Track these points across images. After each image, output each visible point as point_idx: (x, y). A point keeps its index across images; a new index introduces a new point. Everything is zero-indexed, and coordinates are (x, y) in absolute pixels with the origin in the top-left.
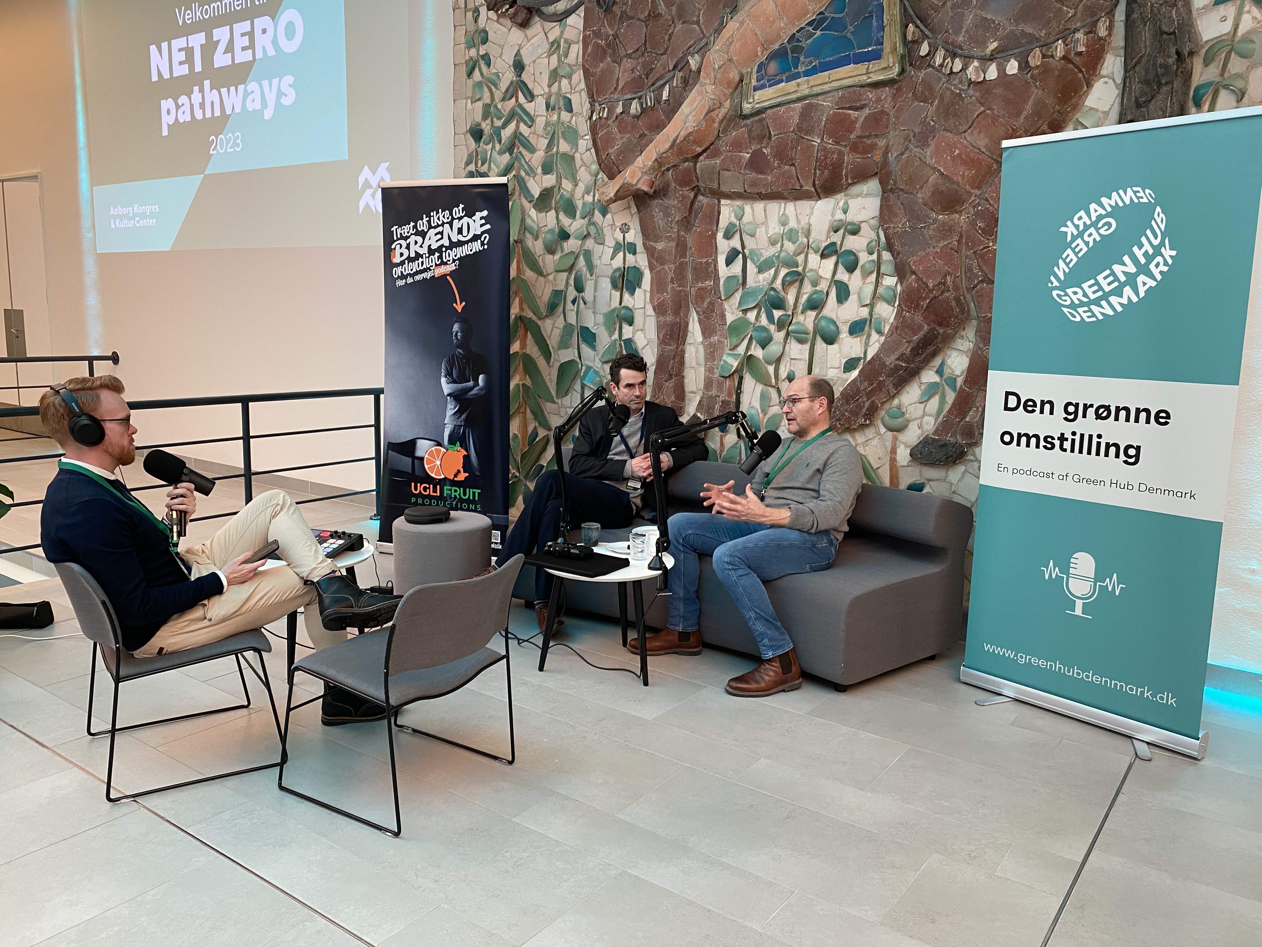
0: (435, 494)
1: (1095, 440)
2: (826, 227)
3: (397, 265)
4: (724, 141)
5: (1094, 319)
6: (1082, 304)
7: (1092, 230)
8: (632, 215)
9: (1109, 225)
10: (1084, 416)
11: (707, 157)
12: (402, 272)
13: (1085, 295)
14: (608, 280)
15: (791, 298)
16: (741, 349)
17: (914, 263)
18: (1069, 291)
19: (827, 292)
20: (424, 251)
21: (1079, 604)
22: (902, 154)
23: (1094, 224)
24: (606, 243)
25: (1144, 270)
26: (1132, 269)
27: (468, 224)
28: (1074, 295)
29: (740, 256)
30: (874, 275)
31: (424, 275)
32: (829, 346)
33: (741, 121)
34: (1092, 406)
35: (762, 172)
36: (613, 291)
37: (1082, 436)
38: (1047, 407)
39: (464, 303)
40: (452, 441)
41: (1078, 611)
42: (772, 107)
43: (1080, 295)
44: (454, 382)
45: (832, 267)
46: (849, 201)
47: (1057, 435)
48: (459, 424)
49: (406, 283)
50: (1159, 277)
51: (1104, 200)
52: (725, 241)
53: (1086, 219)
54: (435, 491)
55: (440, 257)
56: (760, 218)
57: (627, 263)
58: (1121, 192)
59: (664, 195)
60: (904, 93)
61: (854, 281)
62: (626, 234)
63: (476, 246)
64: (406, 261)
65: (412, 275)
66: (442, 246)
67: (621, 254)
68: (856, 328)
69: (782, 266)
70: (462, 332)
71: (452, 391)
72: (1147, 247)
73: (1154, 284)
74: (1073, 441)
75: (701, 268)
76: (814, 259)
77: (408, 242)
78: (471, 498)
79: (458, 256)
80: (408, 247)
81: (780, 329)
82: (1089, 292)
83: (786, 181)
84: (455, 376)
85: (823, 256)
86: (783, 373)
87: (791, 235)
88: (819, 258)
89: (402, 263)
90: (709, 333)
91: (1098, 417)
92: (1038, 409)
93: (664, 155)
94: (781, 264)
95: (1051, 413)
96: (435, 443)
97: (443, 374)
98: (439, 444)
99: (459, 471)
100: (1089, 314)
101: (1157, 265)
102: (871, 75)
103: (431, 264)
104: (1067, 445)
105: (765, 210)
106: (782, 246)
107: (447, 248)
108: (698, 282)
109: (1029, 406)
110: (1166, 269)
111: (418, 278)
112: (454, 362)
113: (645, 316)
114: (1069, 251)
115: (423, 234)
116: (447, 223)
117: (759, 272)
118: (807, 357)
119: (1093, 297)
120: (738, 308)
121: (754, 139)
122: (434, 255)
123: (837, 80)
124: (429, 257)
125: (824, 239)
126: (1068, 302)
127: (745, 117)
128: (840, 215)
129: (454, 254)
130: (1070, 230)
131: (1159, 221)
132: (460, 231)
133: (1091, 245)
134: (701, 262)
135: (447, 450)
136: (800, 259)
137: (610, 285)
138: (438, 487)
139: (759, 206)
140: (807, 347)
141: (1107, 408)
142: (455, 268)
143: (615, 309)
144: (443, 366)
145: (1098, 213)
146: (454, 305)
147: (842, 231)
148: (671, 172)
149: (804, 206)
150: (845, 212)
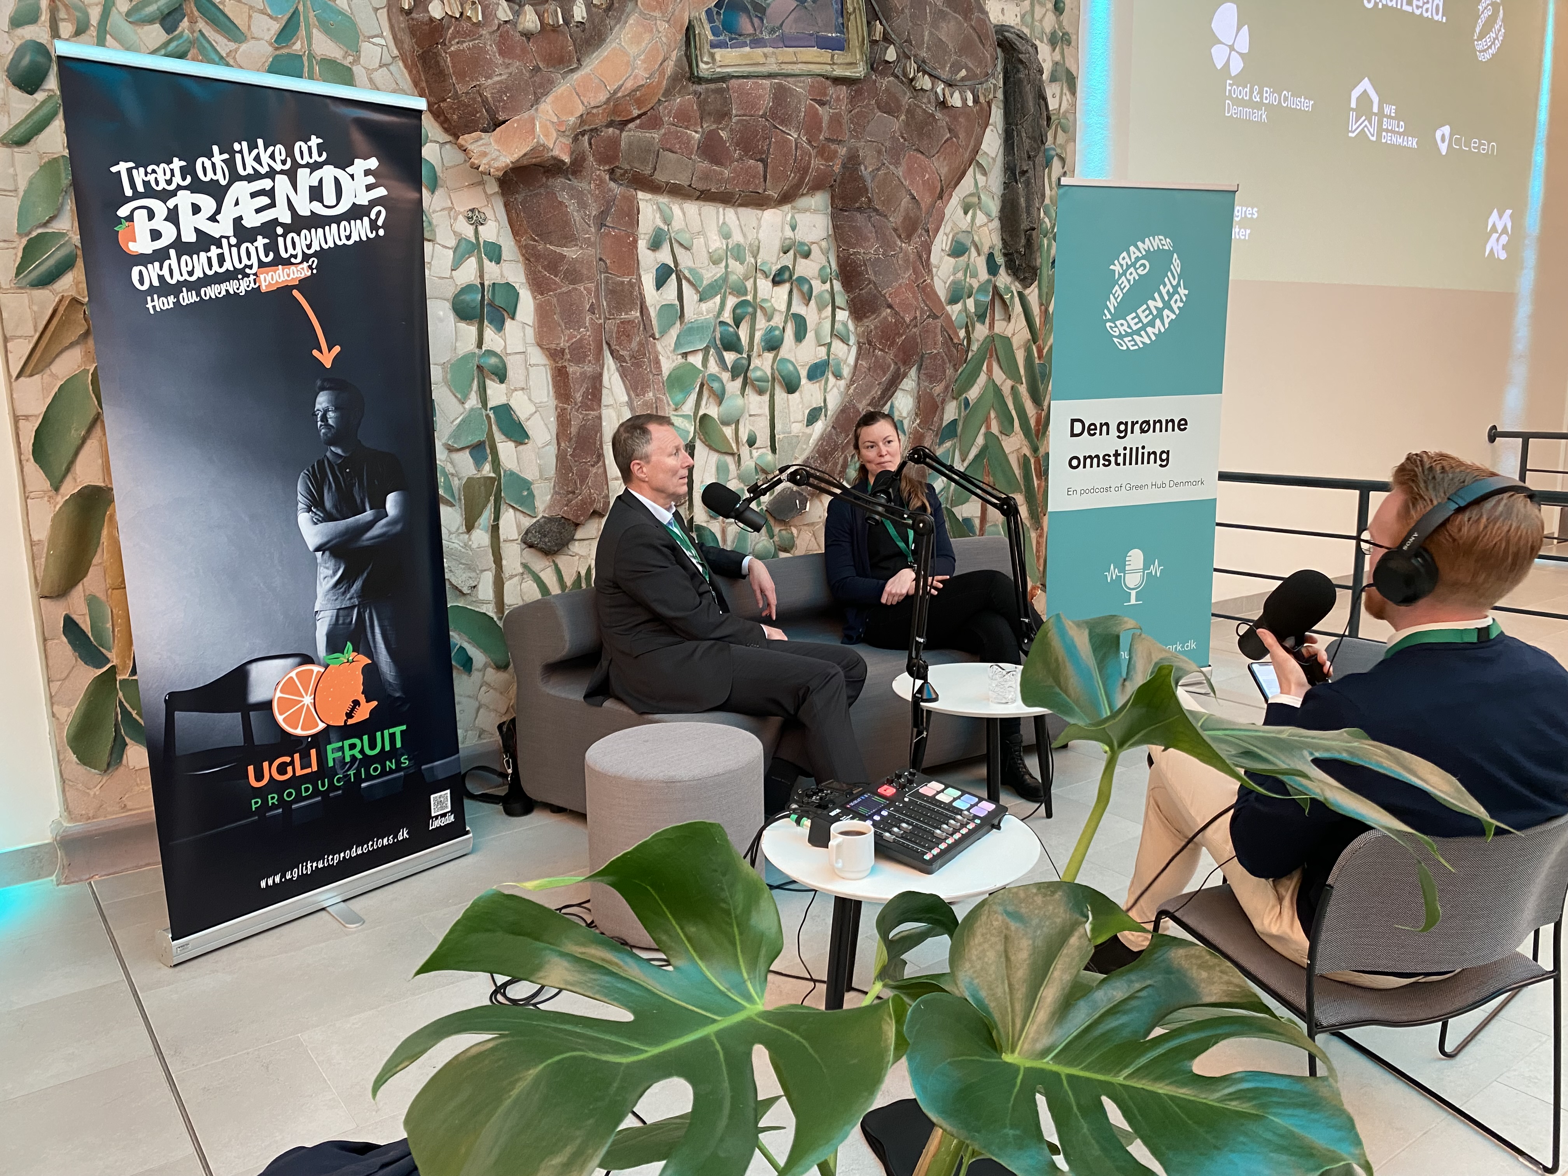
0: (308, 771)
1: (1140, 451)
2: (777, 245)
3: (144, 260)
4: (666, 108)
5: (1136, 347)
6: (1127, 334)
7: (1132, 270)
8: (488, 197)
9: (1144, 265)
10: (1132, 432)
11: (640, 127)
12: (161, 278)
13: (1129, 327)
14: (448, 305)
15: (743, 333)
16: (688, 407)
17: (890, 294)
18: (1118, 323)
19: (784, 328)
20: (223, 228)
21: (1133, 593)
22: (878, 169)
23: (1133, 265)
24: (438, 240)
25: (1167, 305)
26: (1160, 305)
27: (337, 180)
28: (1121, 327)
29: (674, 276)
30: (829, 308)
31: (231, 287)
32: (790, 396)
33: (690, 84)
34: (1137, 422)
35: (718, 163)
36: (462, 325)
37: (1131, 449)
38: (1105, 428)
39: (337, 349)
40: (335, 645)
41: (1133, 601)
42: (738, 77)
43: (1125, 327)
44: (329, 517)
45: (786, 297)
46: (796, 216)
47: (1112, 453)
48: (347, 604)
49: (177, 303)
50: (1177, 312)
51: (1139, 244)
52: (649, 252)
53: (1127, 259)
54: (305, 764)
55: (273, 247)
56: (695, 226)
57: (486, 277)
58: (1151, 238)
59: (574, 173)
60: (865, 99)
61: (810, 313)
62: (480, 228)
63: (361, 230)
64: (172, 252)
65: (196, 286)
66: (275, 222)
67: (472, 262)
68: (817, 372)
69: (730, 293)
70: (337, 409)
71: (325, 539)
72: (1169, 286)
73: (1174, 317)
74: (1125, 454)
75: (623, 291)
76: (764, 285)
77: (171, 203)
78: (387, 748)
79: (315, 247)
80: (173, 217)
81: (734, 378)
82: (1132, 323)
83: (749, 180)
84: (328, 504)
85: (776, 282)
86: (743, 436)
87: (737, 253)
88: (770, 284)
89: (160, 256)
90: (642, 388)
91: (1143, 431)
92: (1098, 432)
93: (594, 111)
94: (728, 291)
95: (1108, 433)
96: (296, 660)
97: (300, 506)
98: (307, 659)
99: (356, 703)
100: (1133, 343)
101: (1176, 301)
102: (835, 67)
103: (245, 261)
104: (1120, 459)
105: (700, 215)
106: (727, 266)
107: (288, 229)
108: (619, 310)
109: (1091, 430)
110: (1181, 305)
111: (212, 292)
112: (324, 475)
113: (528, 366)
114: (1117, 287)
115: (218, 192)
116: (282, 172)
117: (701, 300)
118: (767, 411)
119: (1135, 328)
120: (674, 350)
121: (709, 114)
122: (253, 240)
123: (805, 63)
124: (238, 245)
125: (774, 259)
126: (1117, 334)
127: (700, 80)
128: (789, 233)
129: (304, 243)
130: (1116, 268)
131: (1176, 265)
132: (316, 193)
133: (1132, 282)
134: (623, 282)
135: (327, 666)
136: (749, 284)
137: (451, 316)
138: (313, 752)
139: (692, 208)
140: (766, 397)
141: (1148, 422)
142: (309, 274)
143: (471, 355)
144: (300, 488)
145: (1135, 256)
146: (315, 353)
147: (791, 252)
148: (586, 137)
149: (749, 214)
150: (793, 228)
